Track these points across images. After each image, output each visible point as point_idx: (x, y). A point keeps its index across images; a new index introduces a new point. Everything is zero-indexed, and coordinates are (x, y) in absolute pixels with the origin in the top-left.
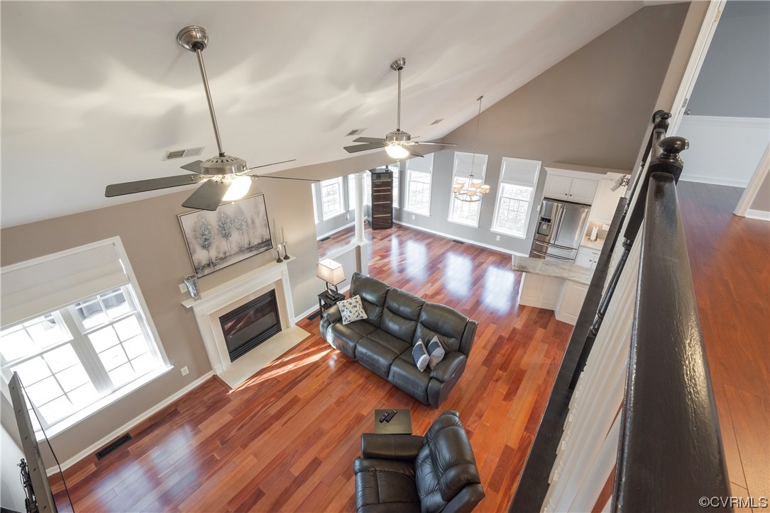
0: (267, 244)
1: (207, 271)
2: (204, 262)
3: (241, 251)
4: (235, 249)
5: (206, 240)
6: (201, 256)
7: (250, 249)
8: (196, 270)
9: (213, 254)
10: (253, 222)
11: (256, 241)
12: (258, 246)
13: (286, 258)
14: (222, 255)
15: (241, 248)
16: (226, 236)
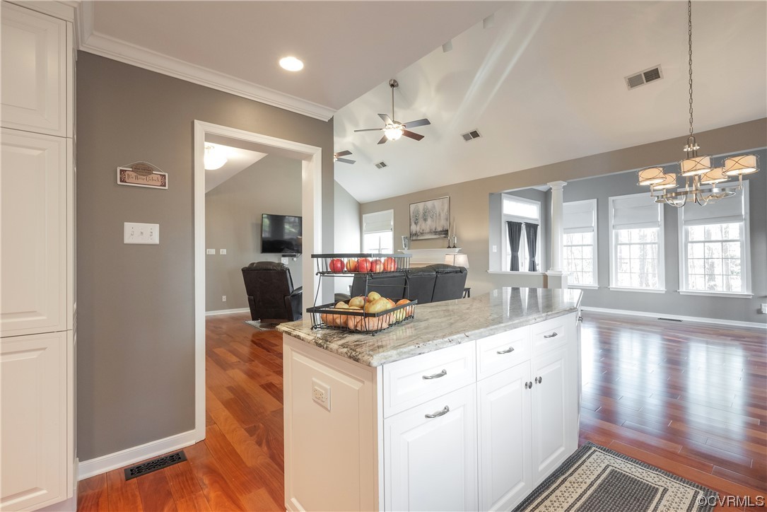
0: (446, 232)
1: (414, 238)
2: (414, 232)
3: (431, 232)
4: (428, 230)
5: (417, 219)
6: (414, 228)
7: (436, 233)
8: (411, 235)
9: (418, 229)
10: (440, 215)
11: (440, 229)
12: (440, 233)
13: (454, 247)
14: (421, 231)
15: (431, 230)
16: (425, 220)
